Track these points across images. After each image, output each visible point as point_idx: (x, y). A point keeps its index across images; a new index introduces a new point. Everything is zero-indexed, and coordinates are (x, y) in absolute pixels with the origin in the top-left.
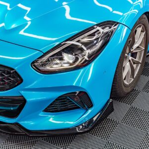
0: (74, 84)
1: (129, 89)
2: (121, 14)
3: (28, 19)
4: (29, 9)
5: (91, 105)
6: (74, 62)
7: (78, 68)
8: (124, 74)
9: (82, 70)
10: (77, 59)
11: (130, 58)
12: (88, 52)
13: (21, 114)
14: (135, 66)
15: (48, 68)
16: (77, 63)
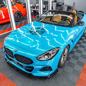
0: (47, 64)
1: (63, 65)
2: (62, 44)
3: (39, 45)
4: (39, 41)
5: (52, 70)
6: (48, 58)
7: (49, 60)
8: (62, 61)
9: (50, 61)
10: (49, 57)
11: (63, 56)
12: (52, 55)
13: (33, 70)
14: (64, 58)
15: (41, 59)
16: (49, 58)
